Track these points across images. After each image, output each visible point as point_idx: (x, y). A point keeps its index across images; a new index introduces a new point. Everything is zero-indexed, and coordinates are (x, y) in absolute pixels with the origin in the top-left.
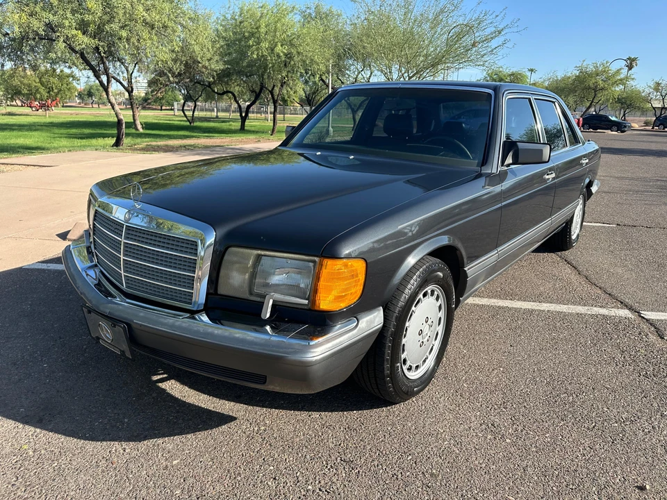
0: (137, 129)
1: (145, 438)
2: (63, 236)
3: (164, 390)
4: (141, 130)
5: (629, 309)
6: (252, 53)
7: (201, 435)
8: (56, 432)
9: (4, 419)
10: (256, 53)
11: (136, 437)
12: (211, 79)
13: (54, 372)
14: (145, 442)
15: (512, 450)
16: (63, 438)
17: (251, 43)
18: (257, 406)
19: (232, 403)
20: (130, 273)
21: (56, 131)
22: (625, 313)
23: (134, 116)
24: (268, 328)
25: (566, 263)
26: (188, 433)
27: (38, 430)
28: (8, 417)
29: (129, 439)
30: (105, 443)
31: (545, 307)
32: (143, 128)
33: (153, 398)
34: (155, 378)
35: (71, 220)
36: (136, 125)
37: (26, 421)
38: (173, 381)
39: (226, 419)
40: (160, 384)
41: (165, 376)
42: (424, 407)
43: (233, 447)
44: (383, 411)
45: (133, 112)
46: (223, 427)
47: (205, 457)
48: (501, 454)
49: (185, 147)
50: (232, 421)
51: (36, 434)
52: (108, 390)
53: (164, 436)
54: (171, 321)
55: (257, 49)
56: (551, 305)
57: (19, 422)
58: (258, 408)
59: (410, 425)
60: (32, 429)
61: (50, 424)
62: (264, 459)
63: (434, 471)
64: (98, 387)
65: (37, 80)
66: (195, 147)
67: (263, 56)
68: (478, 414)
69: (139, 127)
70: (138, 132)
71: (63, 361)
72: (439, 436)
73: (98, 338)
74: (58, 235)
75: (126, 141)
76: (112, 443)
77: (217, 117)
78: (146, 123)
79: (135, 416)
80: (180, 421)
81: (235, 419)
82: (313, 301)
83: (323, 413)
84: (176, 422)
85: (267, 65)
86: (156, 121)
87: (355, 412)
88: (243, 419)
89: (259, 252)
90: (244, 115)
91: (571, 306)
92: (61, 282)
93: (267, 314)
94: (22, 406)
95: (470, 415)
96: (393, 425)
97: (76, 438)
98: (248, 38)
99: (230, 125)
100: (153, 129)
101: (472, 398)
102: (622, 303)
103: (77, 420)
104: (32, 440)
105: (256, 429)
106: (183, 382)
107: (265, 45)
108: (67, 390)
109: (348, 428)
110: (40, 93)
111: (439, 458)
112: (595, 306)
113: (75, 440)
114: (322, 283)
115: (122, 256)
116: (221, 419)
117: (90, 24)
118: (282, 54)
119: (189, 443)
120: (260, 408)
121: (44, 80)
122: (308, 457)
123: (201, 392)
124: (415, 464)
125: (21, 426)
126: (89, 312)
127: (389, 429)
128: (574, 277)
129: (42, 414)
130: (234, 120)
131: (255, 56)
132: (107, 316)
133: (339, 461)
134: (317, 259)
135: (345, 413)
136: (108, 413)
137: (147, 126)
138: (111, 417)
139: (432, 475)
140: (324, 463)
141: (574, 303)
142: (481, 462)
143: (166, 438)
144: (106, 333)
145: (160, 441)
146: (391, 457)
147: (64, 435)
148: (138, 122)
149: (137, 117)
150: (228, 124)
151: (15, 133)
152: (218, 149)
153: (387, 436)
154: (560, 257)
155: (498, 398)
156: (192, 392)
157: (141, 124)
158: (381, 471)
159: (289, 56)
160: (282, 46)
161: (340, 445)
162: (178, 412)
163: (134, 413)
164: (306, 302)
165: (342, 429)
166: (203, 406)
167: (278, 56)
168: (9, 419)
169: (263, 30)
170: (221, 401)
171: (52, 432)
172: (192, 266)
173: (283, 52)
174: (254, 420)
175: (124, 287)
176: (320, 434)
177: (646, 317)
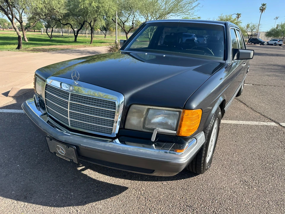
0: (25, 41)
1: (86, 203)
2: (6, 94)
3: (86, 175)
4: (27, 41)
5: (274, 122)
7: (114, 198)
8: (36, 204)
9: (5, 199)
10: (83, 5)
11: (81, 202)
12: (61, 18)
13: (24, 169)
14: (87, 205)
15: (259, 193)
16: (42, 207)
18: (135, 180)
19: (123, 180)
20: (74, 118)
22: (273, 124)
23: (23, 34)
25: (240, 102)
26: (107, 198)
27: (26, 204)
28: (7, 197)
29: (78, 205)
30: (65, 208)
31: (241, 122)
32: (28, 40)
33: (82, 180)
34: (79, 169)
35: (7, 86)
36: (24, 39)
37: (18, 199)
38: (89, 170)
39: (123, 189)
40: (83, 172)
41: (84, 167)
42: (212, 175)
43: (132, 204)
44: (195, 178)
45: (23, 32)
46: (123, 193)
47: (120, 211)
48: (255, 196)
49: (52, 49)
50: (126, 189)
51: (25, 206)
52: (57, 177)
53: (95, 201)
54: (103, 144)
55: (83, 4)
56: (243, 121)
57: (13, 199)
58: (136, 182)
59: (210, 184)
60: (22, 203)
61: (32, 199)
62: (150, 209)
63: (231, 208)
64: (51, 176)
66: (57, 50)
67: (86, 7)
68: (237, 176)
69: (26, 40)
70: (26, 42)
71: (27, 162)
72: (225, 189)
73: (55, 153)
74: (3, 94)
75: (22, 46)
76: (69, 207)
77: (62, 35)
78: (29, 38)
79: (76, 191)
80: (101, 192)
82: (179, 132)
83: (168, 182)
84: (98, 193)
85: (88, 12)
86: (34, 37)
87: (182, 180)
88: (131, 188)
89: (149, 107)
90: (76, 34)
91: (251, 122)
92: (12, 119)
94: (13, 190)
95: (233, 177)
96: (202, 185)
97: (48, 206)
99: (69, 39)
100: (33, 41)
101: (230, 168)
102: (270, 119)
103: (46, 196)
104: (24, 210)
105: (140, 193)
106: (94, 170)
107: (87, 2)
108: (34, 179)
109: (183, 188)
111: (230, 201)
112: (261, 121)
113: (49, 207)
114: (184, 123)
115: (68, 110)
116: (121, 189)
118: (95, 7)
119: (110, 204)
120: (137, 181)
122: (170, 206)
123: (106, 175)
124: (221, 204)
125: (16, 202)
126: (51, 140)
127: (201, 187)
128: (247, 109)
129: (25, 194)
130: (71, 37)
131: (82, 7)
132: (63, 142)
133: (185, 206)
134: (182, 110)
135: (178, 181)
136: (61, 190)
137: (30, 39)
138: (63, 192)
139: (230, 209)
140: (179, 208)
141: (252, 120)
142: (248, 200)
143: (97, 202)
144: (61, 151)
145: (94, 204)
146: (208, 202)
147: (41, 205)
148: (26, 37)
149: (25, 35)
150: (68, 38)
152: (68, 50)
153: (202, 191)
154: (237, 99)
155: (241, 167)
156: (101, 175)
157: (27, 38)
158: (207, 210)
159: (98, 7)
160: (95, 3)
161: (182, 198)
162: (97, 187)
163: (75, 189)
164: (175, 132)
165: (180, 189)
166: (109, 182)
167: (93, 8)
168: (8, 198)
170: (117, 179)
171: (34, 204)
172: (113, 115)
173: (95, 5)
174: (137, 188)
175: (70, 126)
176: (171, 193)
177: (283, 125)
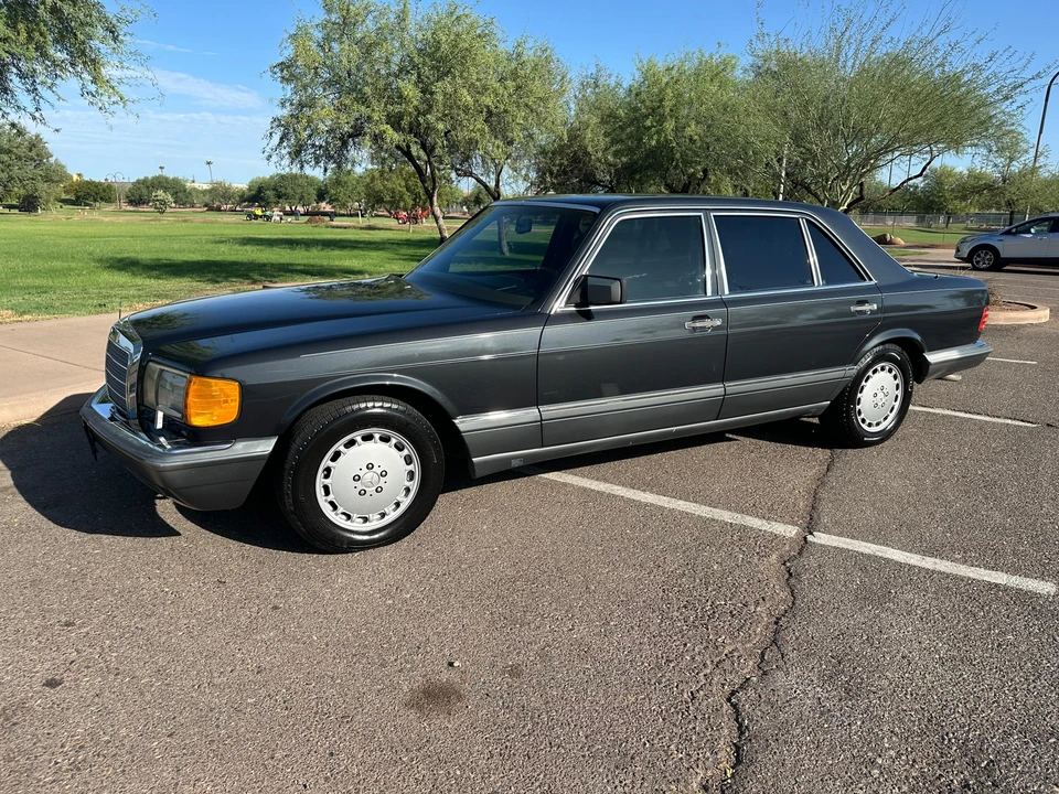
0: (502, 253)
3: (154, 505)
4: (507, 254)
6: (651, 138)
10: (655, 137)
17: (648, 123)
18: (209, 530)
19: (193, 525)
21: (404, 251)
23: (500, 234)
24: (162, 439)
32: (510, 250)
34: (160, 495)
38: (170, 501)
39: (170, 534)
40: (157, 500)
46: (162, 538)
50: (174, 536)
55: (658, 132)
58: (207, 532)
65: (403, 183)
69: (505, 249)
70: (502, 256)
79: (110, 517)
81: (180, 534)
82: (185, 416)
87: (284, 552)
88: (185, 537)
89: (162, 367)
93: (159, 425)
98: (647, 117)
107: (670, 125)
110: (404, 200)
114: (191, 399)
116: (167, 533)
117: (403, 116)
121: (410, 183)
131: (654, 143)
134: (188, 375)
135: (275, 551)
148: (504, 243)
149: (503, 235)
151: (356, 252)
163: (112, 515)
167: (691, 140)
169: (668, 104)
